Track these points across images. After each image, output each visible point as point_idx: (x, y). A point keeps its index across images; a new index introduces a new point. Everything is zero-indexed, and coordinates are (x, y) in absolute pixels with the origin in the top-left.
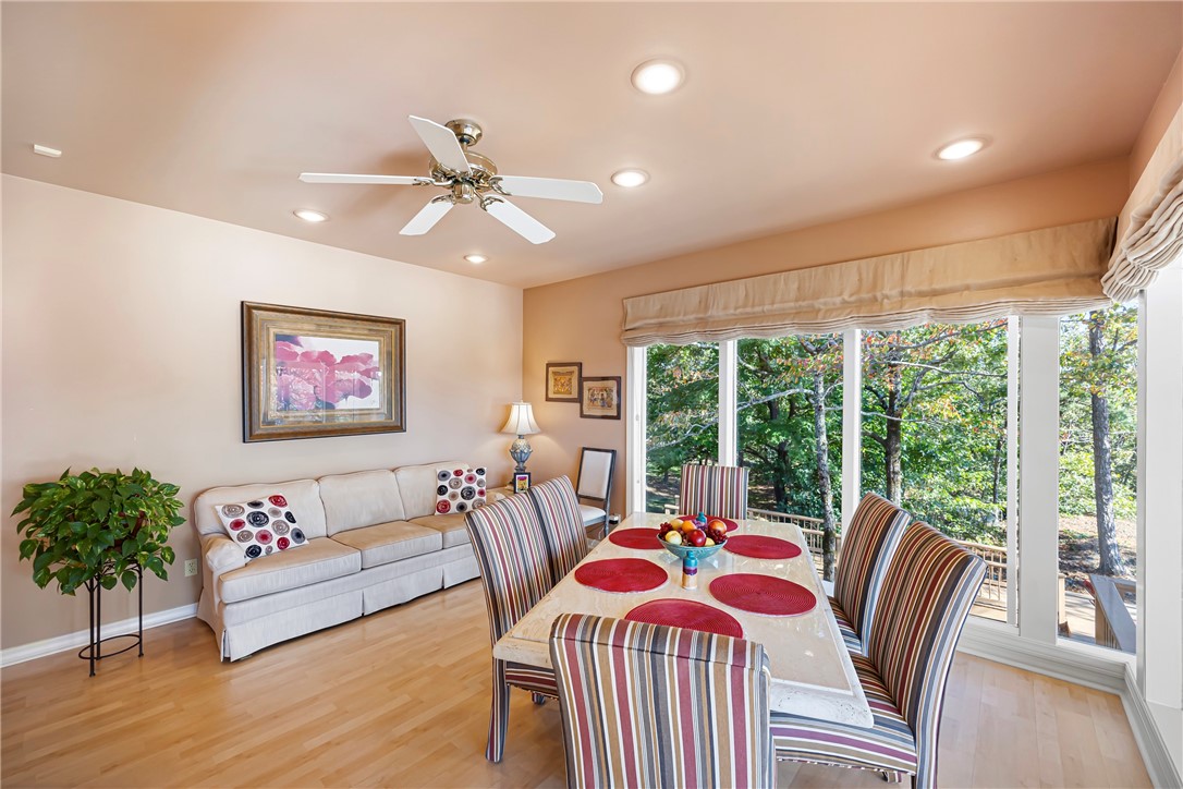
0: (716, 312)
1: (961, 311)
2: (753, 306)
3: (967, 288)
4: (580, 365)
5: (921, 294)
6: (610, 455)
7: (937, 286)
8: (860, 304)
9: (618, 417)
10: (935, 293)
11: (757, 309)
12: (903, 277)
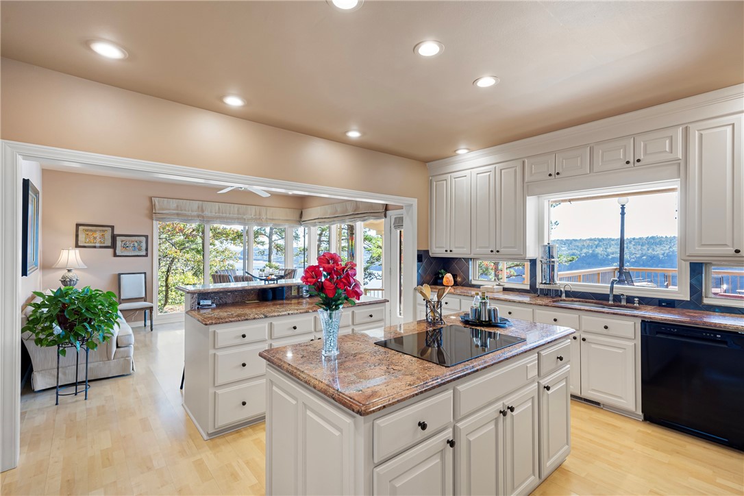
0: (207, 213)
1: (279, 225)
2: (222, 213)
3: (279, 219)
4: (112, 227)
5: (270, 219)
6: (143, 275)
7: (274, 218)
8: (256, 219)
9: (146, 255)
10: (273, 219)
11: (224, 215)
12: (266, 214)
